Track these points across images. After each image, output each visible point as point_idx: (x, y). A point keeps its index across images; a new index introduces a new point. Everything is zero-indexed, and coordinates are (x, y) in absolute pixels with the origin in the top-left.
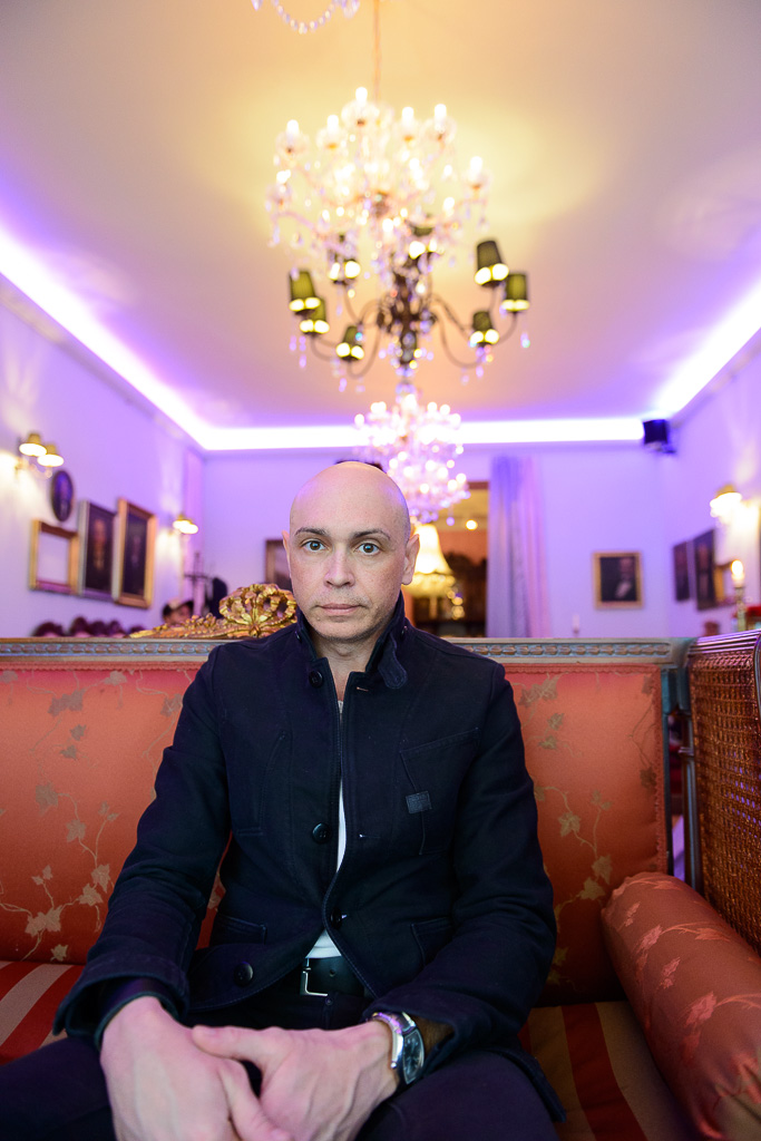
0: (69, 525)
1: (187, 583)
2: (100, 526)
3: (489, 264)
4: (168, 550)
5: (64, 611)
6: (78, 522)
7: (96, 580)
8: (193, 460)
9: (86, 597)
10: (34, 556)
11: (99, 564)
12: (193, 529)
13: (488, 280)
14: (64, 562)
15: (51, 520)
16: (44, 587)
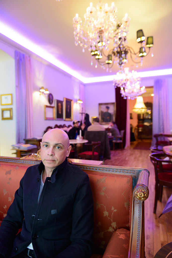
0: (53, 105)
1: (80, 115)
2: (60, 104)
3: (140, 37)
4: (76, 107)
5: (52, 124)
6: (54, 104)
7: (59, 116)
8: (82, 86)
9: (57, 120)
10: (45, 113)
11: (60, 113)
12: (82, 102)
13: (140, 41)
14: (52, 113)
15: (48, 105)
16: (47, 119)
